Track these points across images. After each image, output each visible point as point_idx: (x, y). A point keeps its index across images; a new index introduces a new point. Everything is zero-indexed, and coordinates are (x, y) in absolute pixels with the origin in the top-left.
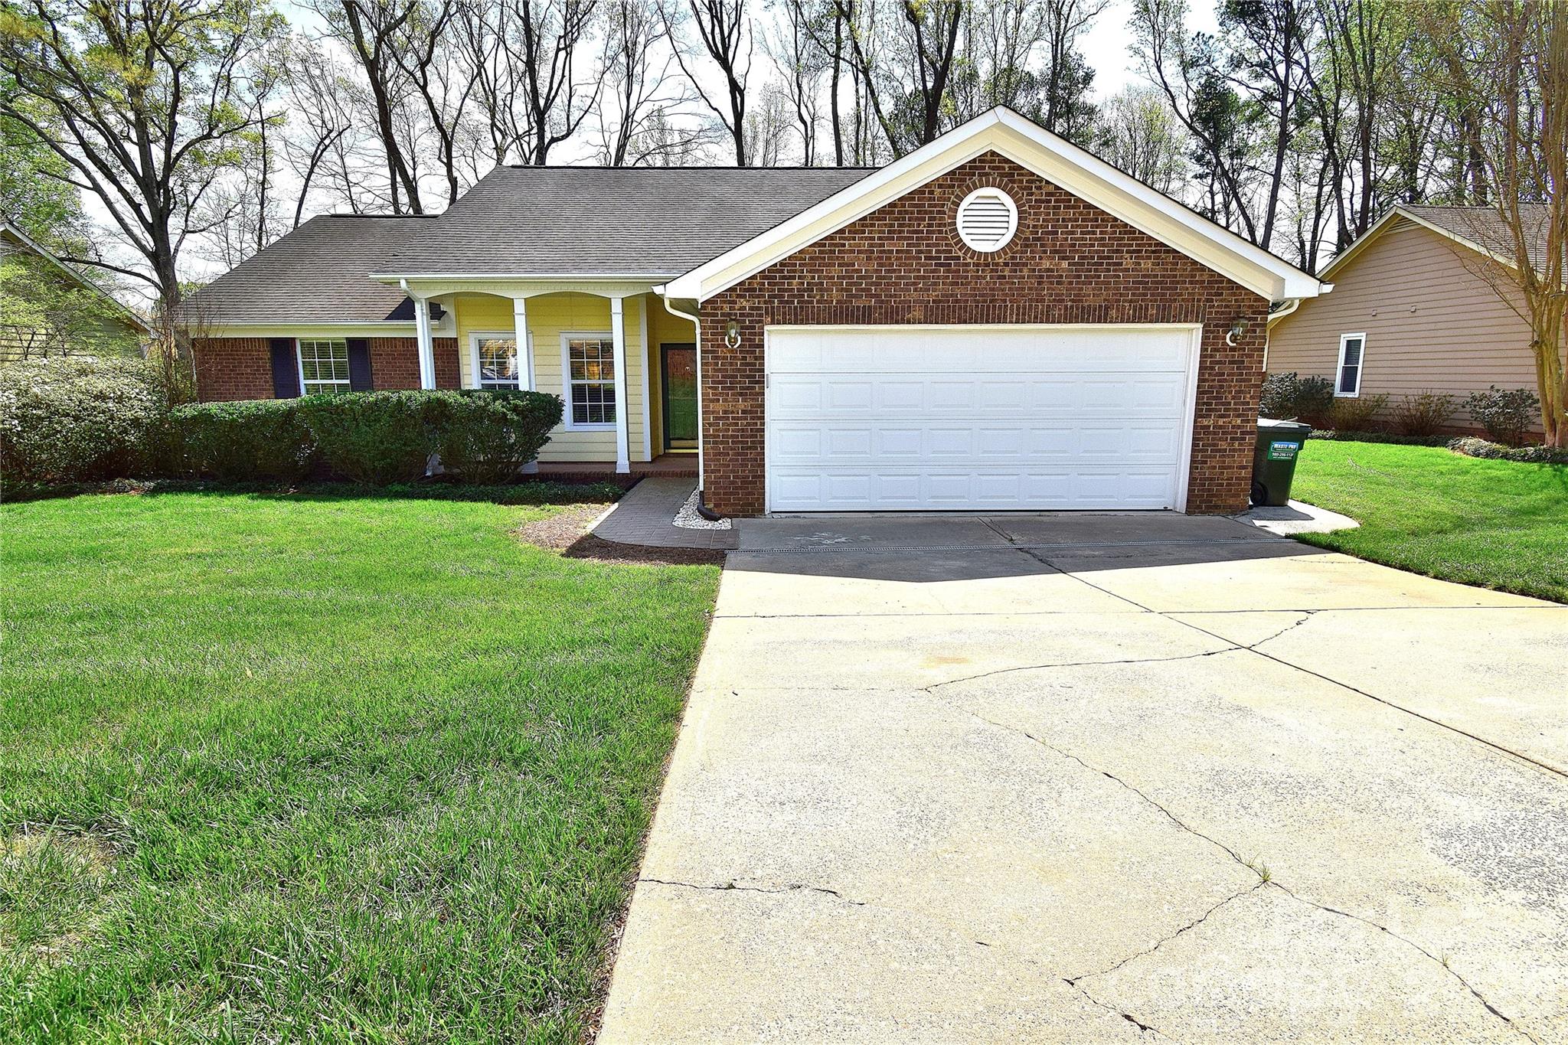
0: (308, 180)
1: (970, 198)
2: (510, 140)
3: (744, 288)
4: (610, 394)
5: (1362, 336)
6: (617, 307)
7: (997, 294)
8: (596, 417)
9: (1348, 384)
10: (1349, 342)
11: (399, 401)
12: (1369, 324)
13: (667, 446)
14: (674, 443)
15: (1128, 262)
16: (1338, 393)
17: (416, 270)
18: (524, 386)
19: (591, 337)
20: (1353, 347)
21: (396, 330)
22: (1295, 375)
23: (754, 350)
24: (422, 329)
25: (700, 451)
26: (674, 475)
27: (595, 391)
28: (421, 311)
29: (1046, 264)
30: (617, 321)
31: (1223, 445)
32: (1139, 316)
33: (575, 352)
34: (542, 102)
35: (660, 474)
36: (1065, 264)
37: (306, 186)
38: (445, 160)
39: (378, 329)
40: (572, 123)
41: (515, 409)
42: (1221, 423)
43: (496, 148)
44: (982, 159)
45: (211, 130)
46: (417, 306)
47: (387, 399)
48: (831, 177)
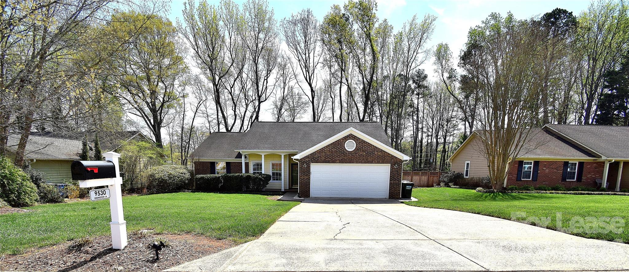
0: (195, 114)
1: (347, 141)
2: (249, 102)
3: (307, 157)
4: (280, 175)
5: (469, 162)
6: (283, 157)
7: (352, 159)
8: (277, 180)
9: (467, 175)
10: (467, 163)
11: (242, 175)
12: (471, 159)
13: (292, 186)
14: (293, 186)
15: (376, 153)
16: (465, 177)
17: (244, 149)
18: (263, 173)
19: (276, 162)
20: (468, 164)
21: (238, 160)
22: (454, 172)
23: (309, 168)
24: (243, 160)
25: (299, 187)
26: (293, 192)
27: (277, 173)
28: (243, 157)
29: (361, 153)
30: (283, 159)
31: (395, 186)
32: (378, 163)
33: (273, 165)
34: (260, 93)
35: (290, 192)
36: (364, 153)
37: (195, 115)
38: (234, 110)
39: (233, 160)
40: (267, 97)
41: (263, 177)
42: (394, 182)
43: (246, 104)
44: (349, 135)
45: (169, 99)
46: (243, 156)
47: (239, 175)
48: (331, 125)
